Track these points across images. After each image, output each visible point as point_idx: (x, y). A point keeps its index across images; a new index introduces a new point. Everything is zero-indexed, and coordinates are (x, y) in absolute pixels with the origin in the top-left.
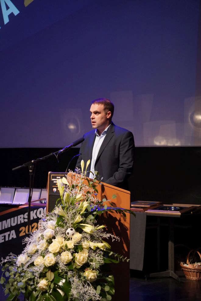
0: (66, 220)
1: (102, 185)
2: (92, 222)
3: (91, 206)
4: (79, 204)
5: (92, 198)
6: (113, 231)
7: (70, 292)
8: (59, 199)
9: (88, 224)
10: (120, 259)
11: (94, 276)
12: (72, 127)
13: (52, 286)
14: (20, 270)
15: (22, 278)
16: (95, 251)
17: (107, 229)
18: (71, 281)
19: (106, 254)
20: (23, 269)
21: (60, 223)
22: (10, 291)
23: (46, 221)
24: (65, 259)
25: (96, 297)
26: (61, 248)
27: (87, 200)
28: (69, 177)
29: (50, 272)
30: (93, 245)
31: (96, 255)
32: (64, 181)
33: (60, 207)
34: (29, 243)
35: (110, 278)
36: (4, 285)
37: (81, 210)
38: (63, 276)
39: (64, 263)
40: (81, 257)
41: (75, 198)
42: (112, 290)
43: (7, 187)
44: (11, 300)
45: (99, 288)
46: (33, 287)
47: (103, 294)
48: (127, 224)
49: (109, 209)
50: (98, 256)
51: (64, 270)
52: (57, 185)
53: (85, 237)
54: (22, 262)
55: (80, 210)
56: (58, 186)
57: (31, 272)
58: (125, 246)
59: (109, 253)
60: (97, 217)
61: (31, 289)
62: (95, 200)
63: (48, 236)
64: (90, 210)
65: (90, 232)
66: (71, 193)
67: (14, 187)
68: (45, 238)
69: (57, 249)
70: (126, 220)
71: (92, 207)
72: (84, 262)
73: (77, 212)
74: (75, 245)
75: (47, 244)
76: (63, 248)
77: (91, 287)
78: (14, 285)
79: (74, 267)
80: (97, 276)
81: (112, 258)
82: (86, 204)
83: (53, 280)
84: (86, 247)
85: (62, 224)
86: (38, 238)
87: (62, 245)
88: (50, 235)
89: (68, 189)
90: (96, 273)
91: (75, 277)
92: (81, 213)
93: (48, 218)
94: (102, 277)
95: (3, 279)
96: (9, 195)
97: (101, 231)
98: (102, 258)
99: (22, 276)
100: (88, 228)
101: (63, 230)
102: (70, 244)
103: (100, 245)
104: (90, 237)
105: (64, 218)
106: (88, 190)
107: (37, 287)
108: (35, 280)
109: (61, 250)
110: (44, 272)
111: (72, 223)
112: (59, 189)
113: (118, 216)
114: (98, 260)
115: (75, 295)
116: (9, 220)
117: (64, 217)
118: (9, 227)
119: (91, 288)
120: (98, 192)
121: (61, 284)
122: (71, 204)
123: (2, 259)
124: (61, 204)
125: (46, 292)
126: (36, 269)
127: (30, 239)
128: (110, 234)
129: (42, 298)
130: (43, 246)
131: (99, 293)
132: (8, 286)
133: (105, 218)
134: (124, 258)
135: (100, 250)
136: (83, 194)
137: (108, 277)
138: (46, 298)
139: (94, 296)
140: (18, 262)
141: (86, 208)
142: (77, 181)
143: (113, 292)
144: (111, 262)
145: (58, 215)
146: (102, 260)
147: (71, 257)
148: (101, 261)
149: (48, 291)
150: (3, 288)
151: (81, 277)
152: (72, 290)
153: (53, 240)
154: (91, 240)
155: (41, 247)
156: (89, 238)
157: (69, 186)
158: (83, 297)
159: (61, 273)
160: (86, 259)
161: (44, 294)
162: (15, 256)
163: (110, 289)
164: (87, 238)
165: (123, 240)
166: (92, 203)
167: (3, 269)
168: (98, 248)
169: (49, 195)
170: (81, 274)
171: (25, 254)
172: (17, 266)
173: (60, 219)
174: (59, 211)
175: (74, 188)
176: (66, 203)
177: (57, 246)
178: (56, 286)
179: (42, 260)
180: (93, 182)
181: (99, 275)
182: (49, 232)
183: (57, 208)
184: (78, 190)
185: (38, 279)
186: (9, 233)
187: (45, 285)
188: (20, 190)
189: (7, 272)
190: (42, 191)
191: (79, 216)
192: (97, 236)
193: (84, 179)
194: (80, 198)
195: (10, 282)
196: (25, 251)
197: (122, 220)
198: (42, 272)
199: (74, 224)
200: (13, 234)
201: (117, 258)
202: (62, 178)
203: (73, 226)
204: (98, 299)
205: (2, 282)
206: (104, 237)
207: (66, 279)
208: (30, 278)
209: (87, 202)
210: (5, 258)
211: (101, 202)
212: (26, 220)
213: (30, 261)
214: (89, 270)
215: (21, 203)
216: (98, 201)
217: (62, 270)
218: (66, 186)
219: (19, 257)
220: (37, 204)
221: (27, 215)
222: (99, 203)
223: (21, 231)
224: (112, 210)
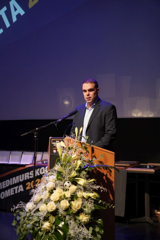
0: (64, 175)
1: (92, 147)
2: (85, 177)
4: (74, 162)
6: (101, 184)
7: (68, 232)
8: (58, 158)
9: (81, 178)
10: (107, 206)
11: (86, 219)
13: (54, 227)
14: (28, 214)
15: (30, 221)
16: (87, 200)
17: (96, 183)
18: (69, 223)
19: (96, 202)
20: (31, 214)
21: (59, 178)
22: (20, 231)
23: (48, 176)
24: (64, 206)
25: (88, 236)
26: (60, 197)
27: (81, 159)
28: (66, 141)
29: (52, 216)
30: (85, 195)
31: (88, 203)
32: (62, 144)
33: (59, 164)
34: (35, 193)
35: (100, 221)
36: (15, 227)
37: (76, 167)
38: (62, 220)
39: (63, 209)
40: (76, 205)
41: (71, 158)
42: (101, 231)
43: (16, 151)
44: (22, 238)
45: (91, 229)
46: (39, 228)
47: (94, 233)
48: (112, 179)
49: (98, 166)
50: (90, 204)
51: (63, 214)
52: (57, 148)
53: (79, 188)
54: (30, 209)
55: (75, 167)
57: (37, 216)
58: (111, 196)
59: (99, 201)
60: (88, 173)
61: (37, 229)
62: (86, 159)
63: (50, 187)
64: (83, 167)
65: (83, 184)
66: (68, 153)
68: (47, 189)
69: (57, 198)
70: (111, 175)
71: (85, 164)
72: (79, 208)
73: (73, 169)
74: (72, 194)
75: (49, 194)
76: (62, 197)
77: (85, 228)
78: (24, 227)
79: (71, 212)
80: (89, 219)
81: (101, 206)
82: (79, 162)
83: (54, 223)
84: (80, 196)
86: (42, 189)
87: (61, 195)
88: (52, 187)
89: (65, 150)
90: (88, 217)
91: (72, 220)
92: (76, 169)
93: (50, 173)
94: (93, 220)
95: (15, 222)
97: (92, 183)
98: (93, 205)
99: (30, 220)
100: (82, 182)
101: (62, 183)
102: (67, 194)
103: (91, 195)
104: (83, 188)
105: (62, 174)
106: (81, 151)
107: (42, 228)
108: (41, 223)
109: (61, 199)
110: (47, 216)
111: (69, 178)
112: (58, 151)
113: (105, 172)
114: (90, 207)
115: (72, 234)
117: (62, 173)
118: (18, 182)
119: (85, 229)
120: (89, 153)
121: (60, 225)
122: (68, 162)
123: (14, 206)
124: (59, 162)
125: (49, 232)
126: (41, 213)
127: (36, 191)
128: (99, 186)
129: (46, 237)
130: (46, 196)
131: (91, 233)
132: (19, 228)
133: (95, 174)
134: (110, 205)
135: (91, 199)
136: (77, 154)
137: (98, 220)
138: (49, 236)
139: (87, 235)
140: (27, 208)
141: (80, 165)
142: (72, 144)
143: (102, 232)
144: (100, 209)
145: (58, 171)
146: (93, 207)
147: (68, 204)
148: (92, 207)
149: (51, 231)
150: (15, 229)
151: (76, 220)
152: (69, 230)
153: (54, 191)
154: (84, 191)
155: (45, 197)
156: (82, 189)
157: (66, 148)
158: (78, 236)
159: (61, 217)
160: (80, 206)
161: (47, 234)
162: (24, 204)
163: (100, 230)
164: (81, 189)
165: (109, 191)
166: (84, 162)
167: (15, 214)
168: (89, 197)
169: (50, 156)
170: (77, 217)
171: (32, 202)
172: (26, 212)
173: (59, 174)
174: (58, 168)
175: (70, 150)
176: (63, 161)
177: (57, 196)
178: (57, 227)
179: (45, 207)
180: (85, 145)
181: (91, 218)
182: (50, 185)
183: (57, 165)
184: (73, 151)
185: (43, 222)
186: (18, 187)
187: (48, 226)
188: (26, 153)
189: (18, 216)
190: (43, 154)
191: (74, 171)
192: (89, 188)
193: (78, 143)
194: (75, 157)
195: (20, 224)
196: (32, 200)
197: (108, 175)
198: (46, 216)
199: (70, 178)
200: (21, 188)
201: (105, 205)
202: (60, 142)
203: (70, 179)
204: (90, 237)
205: (14, 224)
206: (94, 189)
207: (64, 221)
208: (36, 221)
209: (80, 161)
210: (17, 206)
211: (92, 161)
212: (31, 177)
213: (36, 207)
214: (83, 215)
215: (27, 164)
216: (89, 160)
217: (61, 214)
218: (63, 148)
219: (27, 204)
220: (40, 164)
221: (32, 173)
222: (90, 162)
223: (27, 186)
224: (100, 167)
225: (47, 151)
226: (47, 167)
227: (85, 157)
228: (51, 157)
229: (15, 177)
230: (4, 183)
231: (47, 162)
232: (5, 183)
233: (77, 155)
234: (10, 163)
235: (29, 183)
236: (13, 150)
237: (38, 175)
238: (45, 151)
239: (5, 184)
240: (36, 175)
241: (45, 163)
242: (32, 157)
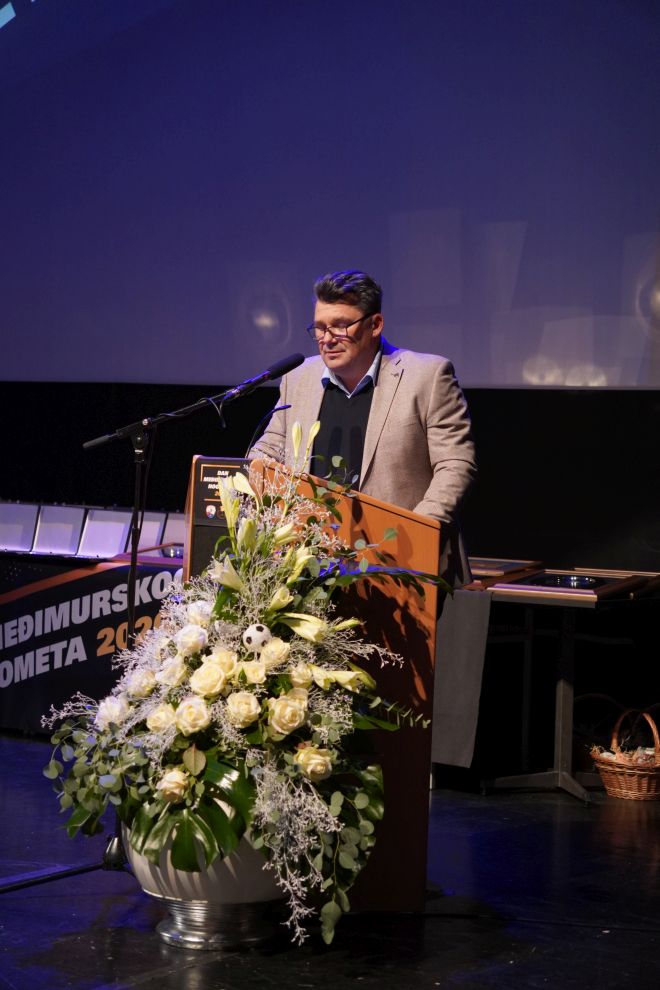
0: (245, 600)
1: (354, 498)
2: (322, 609)
3: (319, 560)
4: (284, 554)
5: (321, 536)
6: (384, 637)
7: (251, 808)
8: (224, 538)
9: (309, 614)
10: (401, 718)
11: (322, 765)
12: (265, 321)
13: (200, 789)
14: (105, 741)
15: (113, 763)
16: (328, 694)
17: (365, 632)
18: (256, 776)
19: (360, 702)
20: (114, 740)
21: (224, 610)
22: (75, 800)
23: (184, 602)
24: (239, 713)
25: (327, 823)
26: (228, 682)
27: (308, 544)
28: (255, 472)
29: (193, 749)
30: (322, 675)
31: (332, 706)
32: (240, 483)
33: (228, 561)
34: (131, 665)
35: (372, 774)
36: (58, 783)
37: (289, 573)
38: (231, 764)
39: (237, 726)
40: (286, 711)
41: (273, 536)
42: (376, 807)
43: (59, 504)
44: (80, 825)
45: (338, 798)
46: (144, 790)
47: (348, 815)
48: (427, 621)
49: (374, 572)
50: (337, 709)
51: (236, 744)
52: (219, 497)
53: (300, 652)
54: (112, 720)
55: (286, 572)
56: (222, 500)
57: (137, 748)
58: (418, 683)
59: (371, 701)
60: (336, 595)
61: (139, 795)
62: (331, 543)
63: (190, 645)
64: (316, 573)
65: (316, 637)
66: (260, 519)
67: (80, 503)
68: (179, 652)
69: (215, 686)
70: (424, 605)
71: (323, 563)
72: (296, 724)
73: (278, 579)
74: (270, 673)
75: (185, 668)
76: (233, 682)
77: (315, 796)
78: (87, 783)
79: (265, 736)
80: (333, 765)
81: (378, 717)
82: (303, 555)
83: (203, 773)
84: (301, 681)
85: (232, 611)
86: (159, 651)
87: (231, 673)
88: (196, 644)
89: (250, 507)
90: (328, 755)
91: (269, 765)
92: (289, 581)
93: (190, 593)
94: (348, 768)
95: (57, 767)
96: (67, 529)
97: (348, 635)
98: (348, 715)
99: (112, 759)
100: (310, 627)
101: (235, 629)
102: (254, 672)
103: (345, 677)
104: (314, 652)
105: (237, 595)
106: (310, 514)
107: (156, 790)
108: (151, 771)
109: (229, 688)
110: (177, 750)
111: (261, 611)
112: (222, 509)
113: (400, 594)
114: (335, 721)
115: (266, 815)
116: (64, 607)
117: (237, 591)
118: (64, 626)
119: (314, 800)
120: (340, 520)
121: (224, 783)
122: (260, 552)
123: (52, 708)
124: (228, 553)
125: (182, 805)
126: (153, 738)
127: (135, 655)
128: (373, 646)
129: (170, 824)
130: (172, 674)
131: (338, 813)
132: (69, 787)
133: (362, 599)
134: (415, 716)
135: (343, 691)
136: (295, 524)
137: (364, 768)
138: (182, 822)
139: (322, 820)
140: (100, 718)
141: (305, 565)
142: (278, 486)
143: (378, 811)
144: (374, 727)
145: (221, 586)
146: (349, 719)
147: (256, 709)
148: (347, 721)
149: (188, 803)
150: (56, 791)
151: (284, 767)
152: (257, 801)
153: (204, 658)
154: (316, 661)
155: (169, 678)
156: (311, 656)
157: (253, 500)
158: (290, 822)
159: (227, 752)
160: (300, 717)
161: (175, 812)
162: (90, 703)
163: (370, 804)
164: (305, 655)
165: (413, 666)
166: (322, 553)
167: (56, 738)
168: (336, 685)
169: (195, 528)
170: (287, 756)
171: (120, 696)
172: (97, 730)
173: (224, 598)
174: (223, 573)
175: (269, 507)
176: (243, 549)
177: (216, 676)
178: (212, 790)
179: (171, 716)
180: (328, 489)
181: (338, 762)
182: (191, 636)
183: (217, 563)
184: (281, 513)
185: (159, 769)
186: (64, 644)
187: (179, 786)
188: (99, 513)
189: (66, 746)
190: (169, 521)
191: (282, 588)
192: (337, 651)
193: (299, 480)
194: (288, 535)
195: (75, 775)
196: (119, 687)
197: (411, 607)
198: (170, 750)
199: (267, 614)
200: (77, 650)
201: (393, 715)
202: (234, 475)
203: (266, 618)
204: (333, 828)
205: (52, 772)
206: (355, 655)
207: (240, 770)
208: (134, 764)
209: (307, 549)
210: (62, 708)
211: (350, 551)
212: (117, 608)
213: (136, 716)
214: (308, 748)
215: (102, 556)
216: (341, 546)
217: (229, 745)
218: (245, 499)
219: (102, 704)
220: (154, 558)
221: (121, 592)
222: (342, 553)
223: (103, 640)
224: (384, 576)
225: (182, 511)
226: (180, 572)
227: (326, 537)
228: (197, 531)
229: (54, 608)
230: (13, 628)
231: (181, 551)
232: (17, 627)
233: (297, 528)
234: (37, 550)
235: (108, 632)
236: (49, 501)
237: (145, 601)
238: (173, 510)
239: (14, 632)
240: (137, 603)
241: (172, 555)
242: (124, 531)
